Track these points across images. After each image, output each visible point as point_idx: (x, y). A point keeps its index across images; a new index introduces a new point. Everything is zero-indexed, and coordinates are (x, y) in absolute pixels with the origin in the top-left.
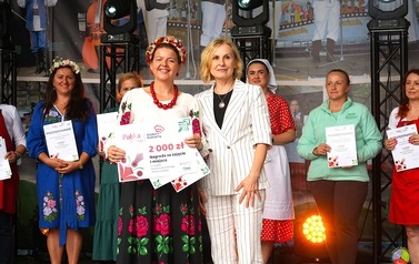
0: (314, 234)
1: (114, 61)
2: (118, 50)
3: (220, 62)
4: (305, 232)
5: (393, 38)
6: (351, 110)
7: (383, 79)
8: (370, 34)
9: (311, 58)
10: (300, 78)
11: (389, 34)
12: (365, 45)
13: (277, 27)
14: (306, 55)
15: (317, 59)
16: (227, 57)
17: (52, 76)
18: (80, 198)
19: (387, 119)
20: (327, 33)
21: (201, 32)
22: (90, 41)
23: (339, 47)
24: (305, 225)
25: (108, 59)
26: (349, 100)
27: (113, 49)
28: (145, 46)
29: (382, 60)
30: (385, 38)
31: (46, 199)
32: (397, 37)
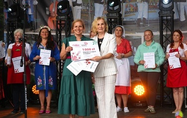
0: (138, 92)
1: (61, 26)
2: (62, 22)
3: (100, 26)
4: (135, 91)
5: (168, 18)
6: (154, 45)
7: (164, 33)
8: (159, 16)
9: (137, 25)
10: (133, 33)
11: (167, 16)
12: (157, 20)
13: (124, 13)
14: (135, 24)
15: (139, 25)
16: (102, 24)
17: (40, 32)
18: (51, 79)
19: (166, 49)
20: (143, 15)
21: (94, 15)
22: (51, 18)
23: (148, 21)
24: (135, 89)
25: (59, 25)
26: (153, 41)
27: (60, 22)
28: (73, 20)
29: (164, 26)
30: (165, 18)
31: (38, 79)
32: (170, 18)
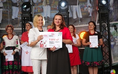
20: (47, 15)
23: (50, 19)
32: (66, 16)
